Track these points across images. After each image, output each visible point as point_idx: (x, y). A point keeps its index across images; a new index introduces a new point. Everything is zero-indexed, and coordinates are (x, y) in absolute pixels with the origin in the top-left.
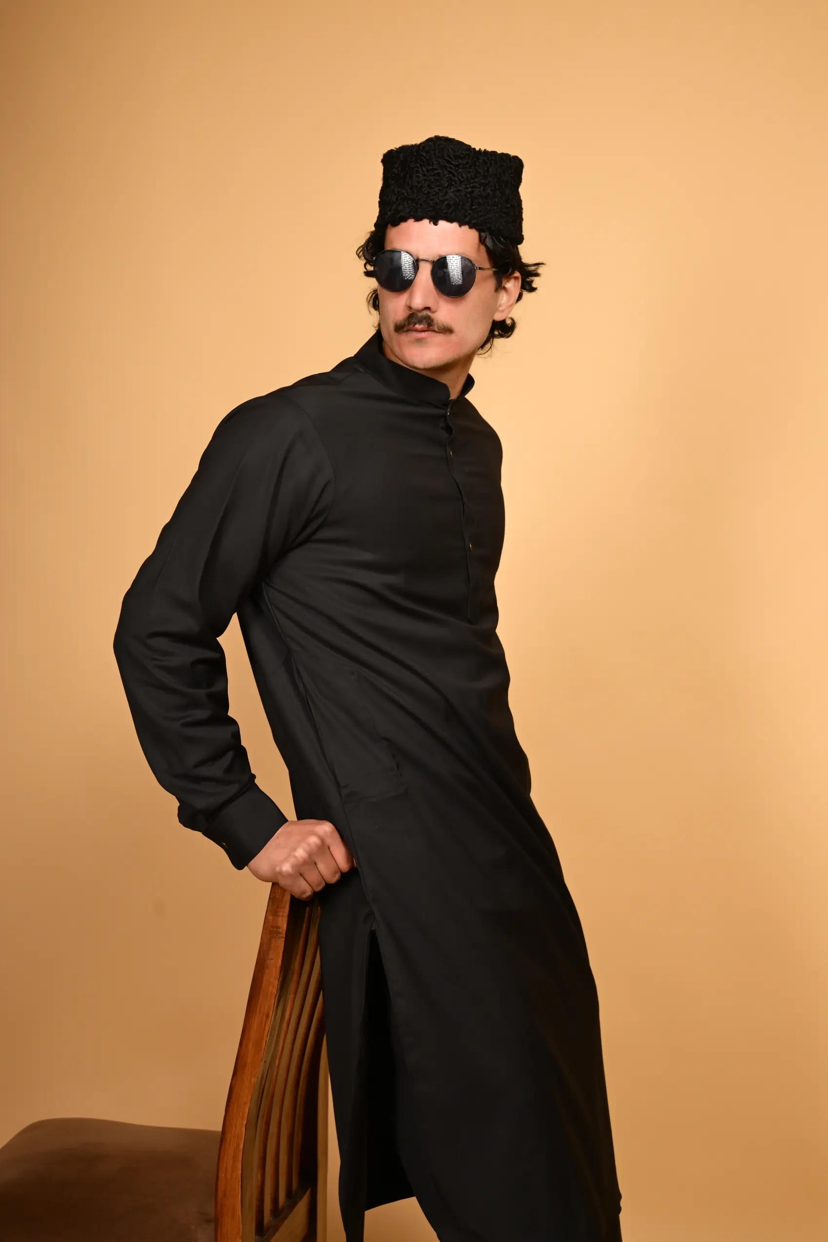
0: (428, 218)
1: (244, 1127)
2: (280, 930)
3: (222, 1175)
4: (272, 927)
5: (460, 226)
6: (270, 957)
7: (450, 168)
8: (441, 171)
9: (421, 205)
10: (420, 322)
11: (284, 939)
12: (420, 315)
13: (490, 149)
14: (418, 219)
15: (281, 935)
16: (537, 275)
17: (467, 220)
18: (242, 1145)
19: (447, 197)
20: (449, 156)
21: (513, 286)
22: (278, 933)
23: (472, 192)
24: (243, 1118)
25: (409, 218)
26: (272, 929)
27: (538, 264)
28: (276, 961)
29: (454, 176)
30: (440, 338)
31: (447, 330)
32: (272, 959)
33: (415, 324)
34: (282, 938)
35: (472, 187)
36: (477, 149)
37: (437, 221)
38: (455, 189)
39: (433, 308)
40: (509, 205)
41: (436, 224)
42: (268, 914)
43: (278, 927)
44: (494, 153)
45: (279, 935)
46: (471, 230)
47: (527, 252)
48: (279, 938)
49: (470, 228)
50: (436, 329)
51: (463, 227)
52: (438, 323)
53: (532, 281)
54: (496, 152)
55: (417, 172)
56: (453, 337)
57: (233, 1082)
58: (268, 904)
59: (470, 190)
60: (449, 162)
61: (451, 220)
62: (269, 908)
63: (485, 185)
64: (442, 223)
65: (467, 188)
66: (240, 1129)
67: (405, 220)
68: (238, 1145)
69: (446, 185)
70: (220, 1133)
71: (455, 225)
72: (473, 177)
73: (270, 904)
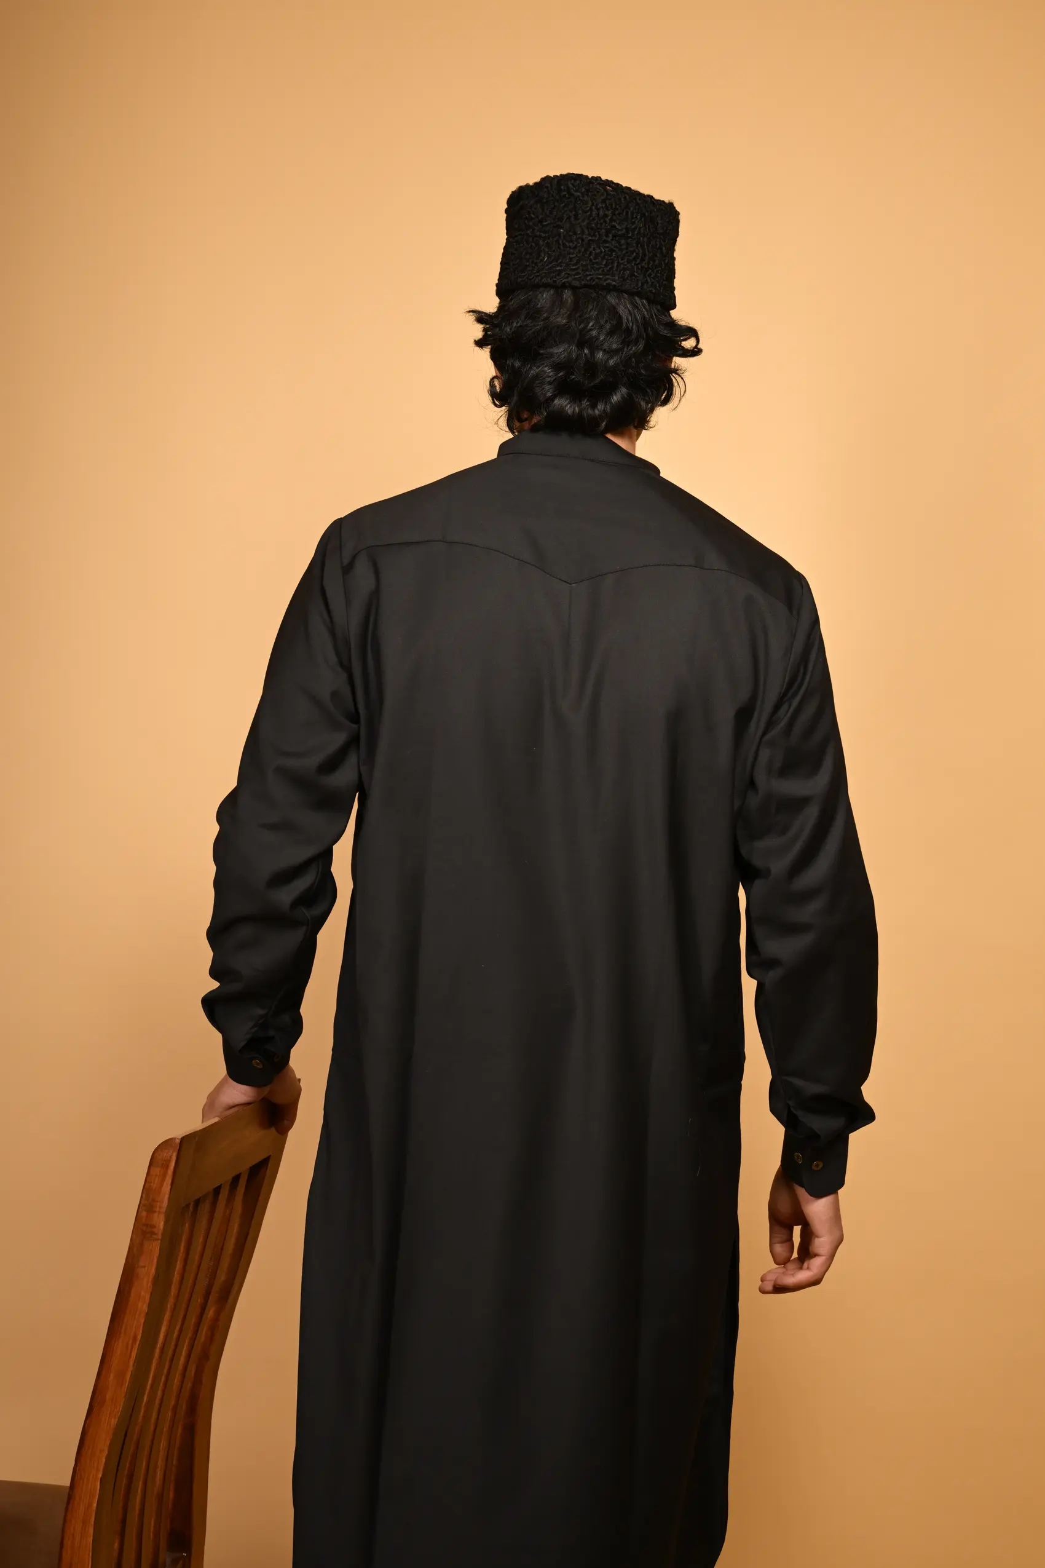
1: (99, 1480)
2: (155, 1230)
3: (68, 1543)
4: (147, 1225)
6: (141, 1264)
11: (159, 1241)
15: (155, 1237)
18: (95, 1505)
22: (153, 1233)
24: (98, 1470)
26: (144, 1228)
28: (148, 1271)
32: (144, 1267)
34: (157, 1240)
42: (140, 1210)
43: (153, 1226)
45: (153, 1236)
48: (154, 1241)
57: (88, 1422)
58: (142, 1196)
62: (142, 1202)
66: (93, 1485)
68: (90, 1505)
70: (68, 1491)
73: (144, 1196)
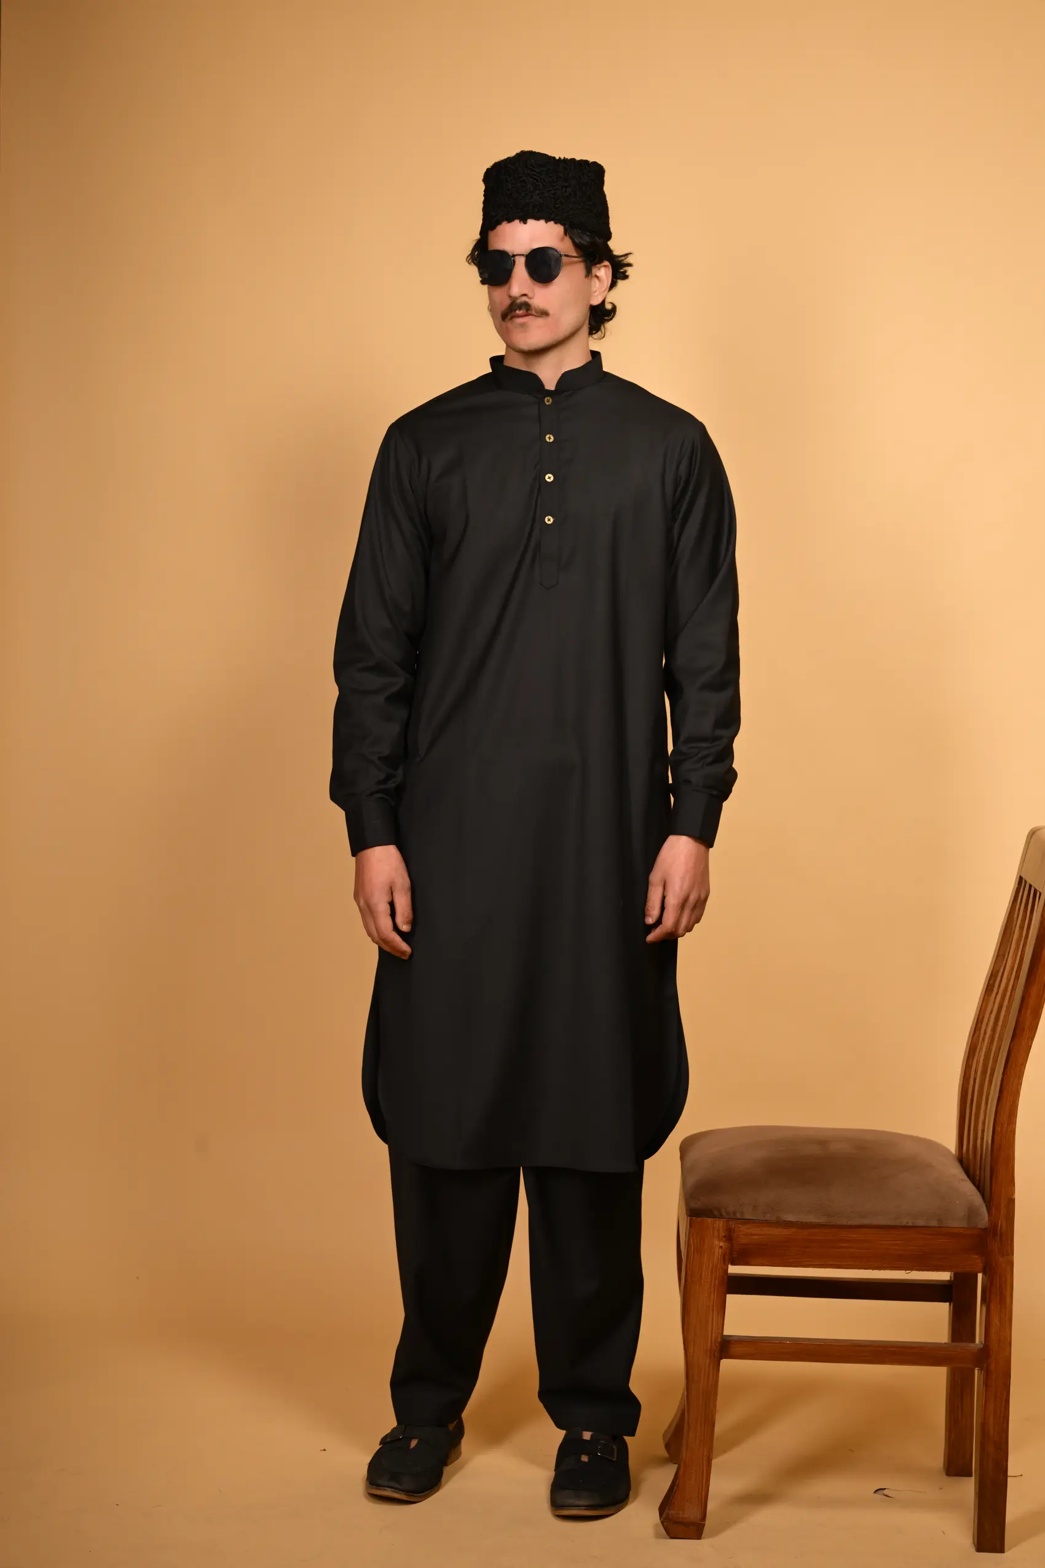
0: (518, 219)
5: (546, 222)
7: (534, 175)
8: (525, 178)
9: (511, 208)
10: (520, 309)
12: (518, 301)
13: (569, 157)
14: (510, 220)
16: (630, 265)
17: (552, 216)
19: (533, 200)
20: (531, 165)
21: (604, 272)
23: (555, 194)
25: (503, 221)
27: (627, 255)
29: (538, 181)
30: (540, 321)
31: (544, 314)
33: (515, 310)
35: (554, 190)
36: (557, 158)
37: (526, 220)
38: (539, 192)
39: (530, 295)
40: (590, 203)
41: (525, 223)
44: (573, 160)
46: (556, 225)
47: (617, 245)
49: (556, 223)
50: (533, 312)
51: (549, 223)
52: (534, 307)
53: (626, 272)
54: (574, 159)
55: (507, 181)
56: (549, 319)
59: (553, 192)
60: (532, 170)
61: (537, 219)
63: (566, 187)
64: (531, 222)
65: (550, 191)
67: (499, 223)
69: (532, 189)
71: (542, 222)
72: (555, 180)
